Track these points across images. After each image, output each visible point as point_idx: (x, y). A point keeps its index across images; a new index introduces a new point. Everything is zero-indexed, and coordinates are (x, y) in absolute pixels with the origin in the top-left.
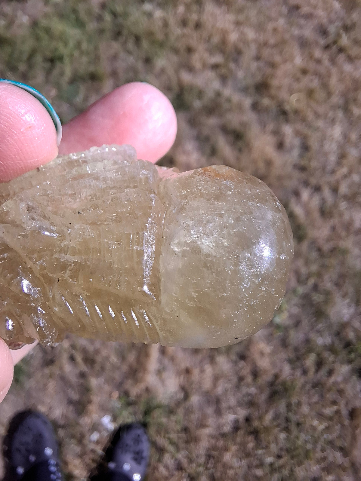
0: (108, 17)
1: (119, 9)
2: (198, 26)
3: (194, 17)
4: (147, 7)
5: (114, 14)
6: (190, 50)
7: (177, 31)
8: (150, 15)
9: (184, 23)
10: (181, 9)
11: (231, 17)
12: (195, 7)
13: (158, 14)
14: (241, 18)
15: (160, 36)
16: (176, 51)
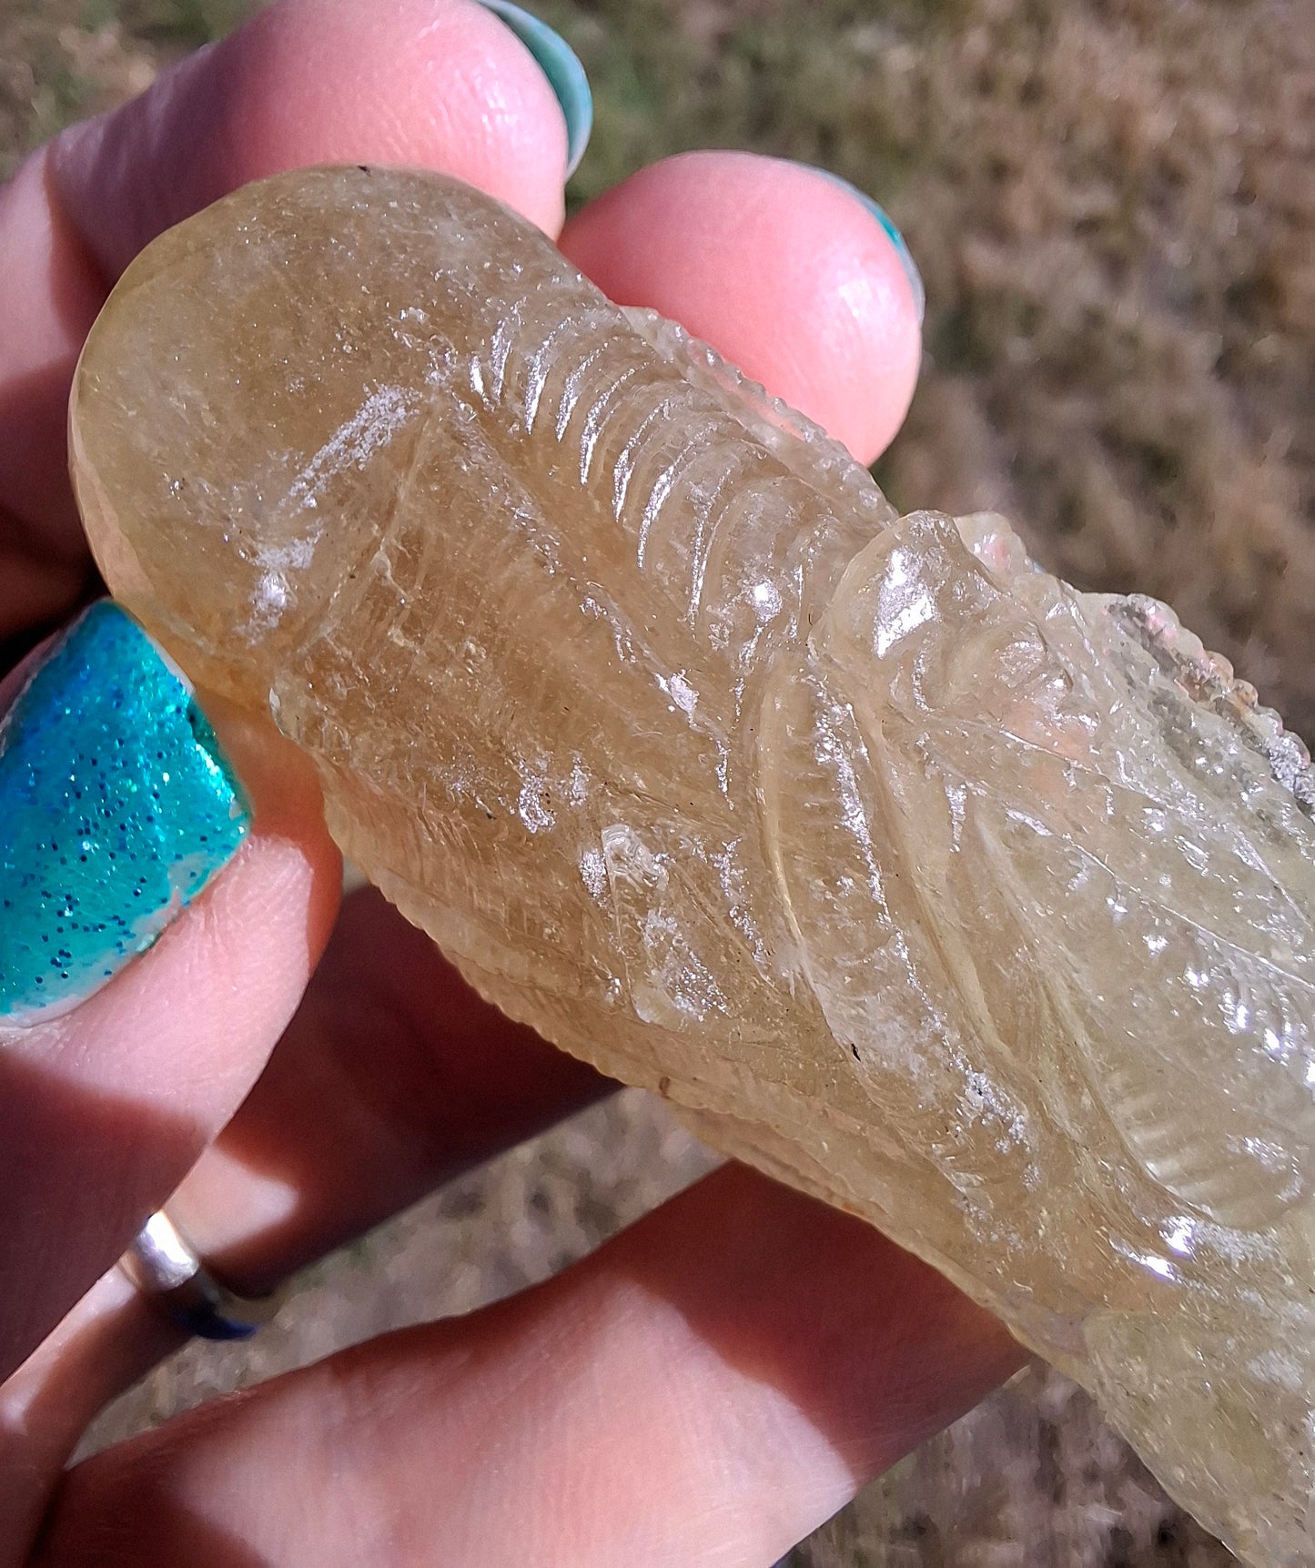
0: (735, 75)
1: (773, 45)
2: (1032, 92)
3: (1019, 65)
4: (865, 38)
5: (758, 65)
6: (1000, 171)
7: (959, 108)
8: (869, 65)
9: (984, 84)
10: (977, 42)
11: (1149, 62)
12: (1025, 35)
13: (900, 59)
14: (1186, 62)
15: (901, 127)
16: (953, 174)
